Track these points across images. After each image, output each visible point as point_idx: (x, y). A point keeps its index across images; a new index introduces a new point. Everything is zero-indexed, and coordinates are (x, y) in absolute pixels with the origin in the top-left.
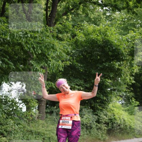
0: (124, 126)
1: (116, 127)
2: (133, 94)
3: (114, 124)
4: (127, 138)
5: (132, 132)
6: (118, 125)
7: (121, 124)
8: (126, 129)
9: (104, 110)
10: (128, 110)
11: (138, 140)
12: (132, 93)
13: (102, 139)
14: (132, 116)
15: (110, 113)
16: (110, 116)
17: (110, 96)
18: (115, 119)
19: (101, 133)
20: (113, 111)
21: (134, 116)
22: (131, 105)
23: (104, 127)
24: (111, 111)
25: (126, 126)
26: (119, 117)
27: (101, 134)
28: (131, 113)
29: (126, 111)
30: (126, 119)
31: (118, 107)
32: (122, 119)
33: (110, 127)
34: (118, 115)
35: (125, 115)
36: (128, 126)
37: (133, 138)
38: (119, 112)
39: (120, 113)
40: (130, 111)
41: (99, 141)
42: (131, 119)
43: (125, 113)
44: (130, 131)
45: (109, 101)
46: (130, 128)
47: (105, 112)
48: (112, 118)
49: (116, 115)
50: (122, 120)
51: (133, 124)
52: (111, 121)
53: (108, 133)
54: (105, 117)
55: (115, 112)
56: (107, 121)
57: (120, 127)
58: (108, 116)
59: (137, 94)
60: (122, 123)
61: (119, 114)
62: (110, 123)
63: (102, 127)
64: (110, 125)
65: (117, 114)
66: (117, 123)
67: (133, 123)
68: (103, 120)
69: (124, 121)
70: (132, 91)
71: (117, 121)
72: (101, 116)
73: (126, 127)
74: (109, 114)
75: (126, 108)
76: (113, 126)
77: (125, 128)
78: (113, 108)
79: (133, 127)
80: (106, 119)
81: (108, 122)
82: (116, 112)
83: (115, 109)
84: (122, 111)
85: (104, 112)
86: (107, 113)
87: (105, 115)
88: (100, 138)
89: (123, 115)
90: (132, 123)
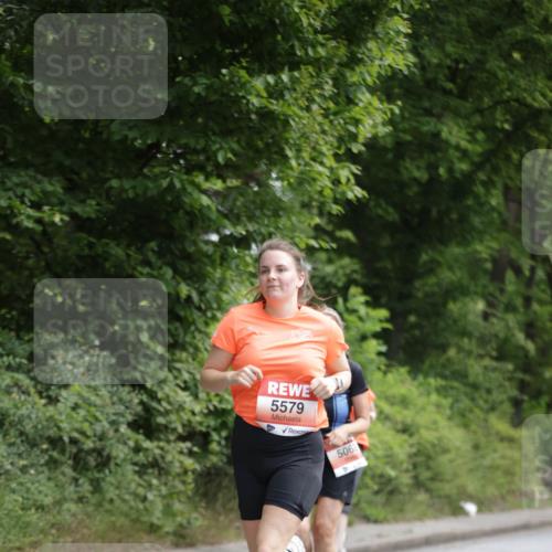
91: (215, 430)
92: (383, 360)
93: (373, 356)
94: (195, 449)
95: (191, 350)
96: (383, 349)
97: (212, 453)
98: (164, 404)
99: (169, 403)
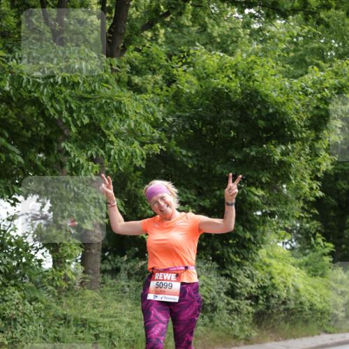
0: (295, 304)
1: (275, 305)
2: (320, 224)
3: (271, 298)
4: (304, 333)
5: (317, 320)
6: (280, 302)
7: (289, 300)
8: (302, 311)
9: (248, 263)
10: (307, 265)
11: (332, 339)
12: (315, 222)
13: (241, 337)
14: (317, 280)
15: (262, 272)
16: (262, 280)
17: (261, 229)
18: (273, 286)
19: (240, 321)
20: (268, 266)
21: (321, 279)
22: (314, 252)
23: (247, 307)
24: (264, 267)
25: (301, 303)
26: (284, 283)
27: (240, 324)
28: (313, 271)
29: (300, 266)
30: (301, 287)
31: (281, 257)
32: (291, 286)
33: (261, 307)
34: (282, 277)
35: (298, 276)
36: (308, 304)
37: (319, 334)
38: (283, 270)
39: (287, 270)
40: (311, 267)
41: (235, 341)
42: (315, 288)
43: (298, 272)
44: (313, 317)
45: (259, 243)
46: (311, 309)
47: (250, 271)
48: (266, 285)
49: (277, 277)
50: (292, 290)
51: (319, 300)
52: (265, 293)
53: (257, 322)
54: (248, 281)
55: (273, 270)
56: (255, 292)
57: (287, 306)
58: (255, 280)
59: (330, 224)
60: (290, 297)
61: (284, 275)
62: (261, 297)
63: (242, 307)
64: (261, 302)
65: (279, 274)
66: (279, 297)
67: (319, 295)
68: (243, 290)
69: (297, 290)
70: (315, 217)
71: (278, 292)
72: (238, 280)
73: (300, 306)
74: (259, 274)
75: (302, 260)
76: (269, 304)
77: (300, 309)
78: (268, 261)
79: (319, 306)
80: (252, 288)
81: (256, 294)
82: (276, 269)
83: (273, 261)
84: (292, 267)
85: (246, 270)
86: (254, 272)
87: (248, 278)
88: (236, 334)
89: (295, 276)
90: (316, 298)
91: (261, 295)
92: (332, 264)
93: (328, 262)
94: (253, 303)
95: (251, 261)
96: (331, 259)
97: (260, 305)
98: (239, 284)
99: (242, 284)
